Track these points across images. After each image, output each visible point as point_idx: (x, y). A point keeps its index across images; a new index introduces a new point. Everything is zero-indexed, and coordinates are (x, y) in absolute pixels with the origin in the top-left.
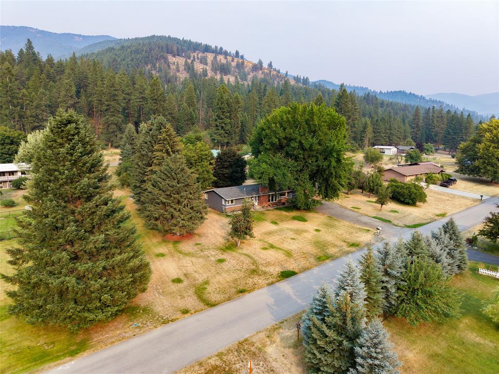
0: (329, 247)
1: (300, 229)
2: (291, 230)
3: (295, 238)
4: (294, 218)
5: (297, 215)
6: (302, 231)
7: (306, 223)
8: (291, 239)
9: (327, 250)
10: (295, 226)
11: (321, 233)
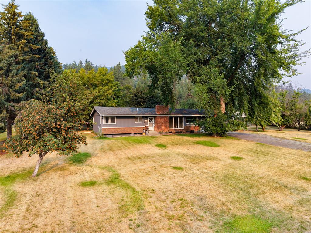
0: (264, 189)
1: (201, 155)
2: (184, 155)
3: (183, 166)
4: (198, 143)
5: (205, 140)
6: (204, 158)
7: (217, 149)
8: (174, 168)
9: (261, 198)
10: (194, 151)
11: (242, 162)
